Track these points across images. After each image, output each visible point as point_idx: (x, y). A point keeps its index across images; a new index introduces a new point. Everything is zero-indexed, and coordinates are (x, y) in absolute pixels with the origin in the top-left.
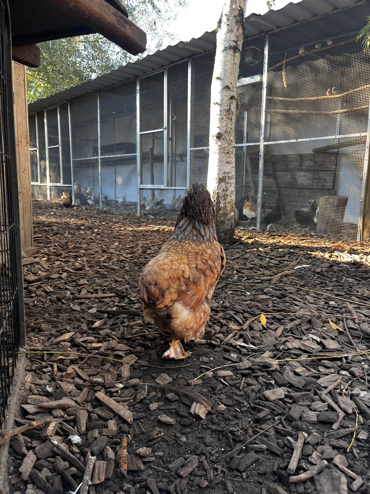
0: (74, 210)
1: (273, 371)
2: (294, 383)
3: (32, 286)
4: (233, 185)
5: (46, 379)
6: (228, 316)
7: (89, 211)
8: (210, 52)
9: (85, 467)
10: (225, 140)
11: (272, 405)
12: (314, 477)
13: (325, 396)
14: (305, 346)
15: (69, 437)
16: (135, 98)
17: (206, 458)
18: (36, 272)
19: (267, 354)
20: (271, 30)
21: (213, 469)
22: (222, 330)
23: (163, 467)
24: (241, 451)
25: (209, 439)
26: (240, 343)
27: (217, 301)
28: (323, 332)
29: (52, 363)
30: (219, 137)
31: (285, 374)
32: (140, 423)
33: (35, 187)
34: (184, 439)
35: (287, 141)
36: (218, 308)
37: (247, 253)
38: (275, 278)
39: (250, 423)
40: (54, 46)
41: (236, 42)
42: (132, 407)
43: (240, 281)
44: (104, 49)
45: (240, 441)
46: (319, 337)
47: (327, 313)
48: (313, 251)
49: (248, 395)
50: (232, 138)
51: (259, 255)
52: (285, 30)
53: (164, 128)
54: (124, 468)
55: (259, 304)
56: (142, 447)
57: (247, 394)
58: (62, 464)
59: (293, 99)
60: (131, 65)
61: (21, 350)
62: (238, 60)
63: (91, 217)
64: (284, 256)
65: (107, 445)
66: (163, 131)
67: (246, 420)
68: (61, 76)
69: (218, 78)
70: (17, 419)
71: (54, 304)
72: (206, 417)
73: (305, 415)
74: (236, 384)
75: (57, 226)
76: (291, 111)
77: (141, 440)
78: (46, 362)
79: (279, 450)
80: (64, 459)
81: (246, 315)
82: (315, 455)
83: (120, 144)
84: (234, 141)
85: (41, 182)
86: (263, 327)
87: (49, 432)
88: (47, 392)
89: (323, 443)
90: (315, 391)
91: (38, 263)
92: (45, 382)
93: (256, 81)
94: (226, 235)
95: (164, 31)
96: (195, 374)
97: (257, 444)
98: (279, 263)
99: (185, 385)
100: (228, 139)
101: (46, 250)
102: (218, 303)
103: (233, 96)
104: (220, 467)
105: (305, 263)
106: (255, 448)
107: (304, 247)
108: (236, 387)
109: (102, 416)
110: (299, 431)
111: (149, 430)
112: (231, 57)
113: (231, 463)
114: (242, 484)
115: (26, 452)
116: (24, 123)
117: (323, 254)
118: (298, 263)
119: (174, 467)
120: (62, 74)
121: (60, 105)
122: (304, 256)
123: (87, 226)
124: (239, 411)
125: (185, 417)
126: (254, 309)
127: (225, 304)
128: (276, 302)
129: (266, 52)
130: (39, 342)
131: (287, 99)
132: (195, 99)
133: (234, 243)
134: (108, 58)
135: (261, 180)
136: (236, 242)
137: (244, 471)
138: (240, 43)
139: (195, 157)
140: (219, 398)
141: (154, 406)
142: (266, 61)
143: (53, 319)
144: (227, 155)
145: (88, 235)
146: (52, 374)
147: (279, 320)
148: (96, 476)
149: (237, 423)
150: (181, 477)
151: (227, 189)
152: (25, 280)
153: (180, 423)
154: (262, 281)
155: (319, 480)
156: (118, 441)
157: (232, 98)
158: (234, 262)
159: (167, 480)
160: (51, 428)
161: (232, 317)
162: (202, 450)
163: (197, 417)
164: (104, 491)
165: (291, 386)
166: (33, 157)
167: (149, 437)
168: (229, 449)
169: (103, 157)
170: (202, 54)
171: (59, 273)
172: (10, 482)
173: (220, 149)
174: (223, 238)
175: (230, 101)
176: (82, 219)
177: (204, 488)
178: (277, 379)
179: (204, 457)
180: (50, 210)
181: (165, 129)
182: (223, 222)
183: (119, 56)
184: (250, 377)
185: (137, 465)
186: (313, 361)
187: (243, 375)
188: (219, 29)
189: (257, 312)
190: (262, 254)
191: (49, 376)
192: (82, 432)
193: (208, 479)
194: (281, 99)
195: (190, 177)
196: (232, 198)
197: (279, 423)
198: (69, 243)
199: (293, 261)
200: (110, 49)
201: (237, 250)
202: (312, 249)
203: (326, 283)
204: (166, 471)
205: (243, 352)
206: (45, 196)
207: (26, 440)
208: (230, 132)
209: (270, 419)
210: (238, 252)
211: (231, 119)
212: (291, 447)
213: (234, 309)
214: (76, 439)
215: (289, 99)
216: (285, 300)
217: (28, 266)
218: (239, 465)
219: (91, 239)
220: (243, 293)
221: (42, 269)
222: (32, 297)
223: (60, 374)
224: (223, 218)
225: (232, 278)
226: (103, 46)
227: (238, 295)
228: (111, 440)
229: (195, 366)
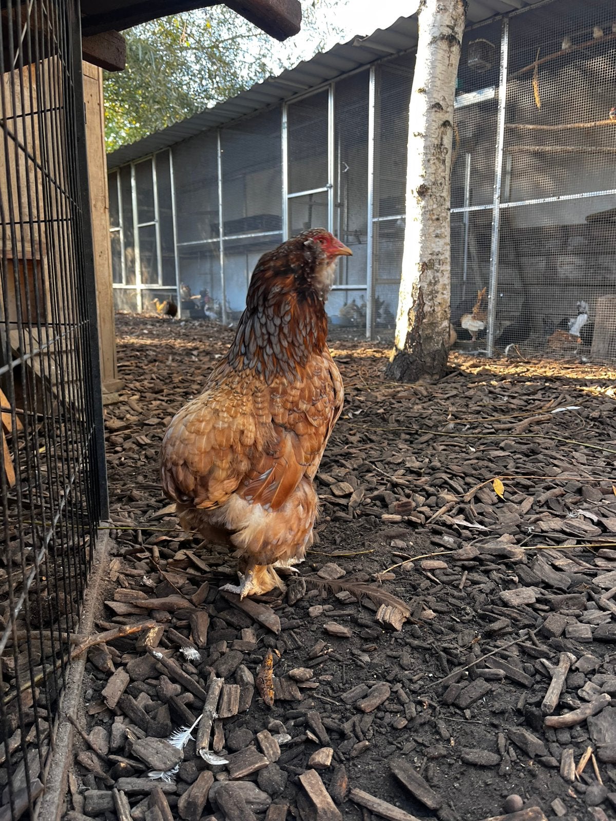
0: (180, 326)
1: (515, 563)
2: (552, 582)
3: (116, 435)
4: (447, 275)
5: (142, 569)
6: (438, 482)
7: (204, 328)
8: (408, 51)
9: (207, 692)
10: (433, 197)
11: (514, 612)
12: (588, 720)
13: (607, 602)
14: (571, 526)
15: (181, 650)
16: (280, 137)
17: (403, 686)
18: (122, 415)
19: (506, 538)
20: (513, 11)
21: (414, 702)
22: (428, 501)
23: (333, 698)
24: (461, 678)
25: (407, 658)
26: (460, 521)
27: (420, 459)
28: (602, 506)
29: (150, 546)
30: (423, 192)
31: (536, 567)
32: (292, 633)
33: (118, 291)
34: (366, 658)
35: (541, 201)
36: (421, 469)
37: (470, 388)
38: (519, 426)
39: (476, 637)
40: (147, 57)
41: (452, 28)
42: (281, 612)
43: (459, 430)
44: (228, 59)
45: (460, 664)
46: (597, 514)
47: (609, 478)
48: (586, 385)
49: (473, 598)
50: (445, 194)
51: (490, 392)
52: (536, 9)
53: (328, 185)
54: (270, 697)
55: (490, 464)
56: (298, 668)
57: (471, 596)
58: (170, 688)
59: (552, 127)
60: (272, 81)
61: (102, 524)
62: (455, 59)
63: (208, 337)
64: (534, 393)
65: (241, 663)
66: (327, 191)
67: (469, 634)
68: (156, 107)
69: (422, 91)
70: (98, 622)
71: (152, 461)
72: (403, 629)
73: (570, 629)
74: (453, 581)
75: (154, 351)
76: (548, 148)
77: (296, 658)
78: (141, 545)
79: (526, 678)
80: (174, 681)
81: (469, 480)
82: (588, 686)
83: (255, 218)
84: (448, 199)
85: (128, 283)
86: (499, 498)
87: (149, 640)
88: (145, 585)
89: (603, 670)
90: (589, 594)
91: (124, 403)
92: (142, 572)
93: (487, 98)
94: (434, 360)
95: (329, 24)
96: (384, 565)
97: (488, 667)
98: (526, 404)
99: (367, 581)
100: (438, 195)
101: (138, 384)
102: (422, 462)
103: (447, 121)
104: (426, 700)
105: (571, 404)
106: (485, 673)
107: (570, 378)
108: (453, 586)
109: (233, 622)
110: (560, 652)
111: (309, 644)
112: (444, 53)
113: (445, 695)
114: (464, 727)
115: (113, 669)
116: (101, 176)
117: (603, 390)
118: (560, 404)
119: (351, 698)
120: (158, 103)
121: (157, 154)
122: (569, 392)
123: (201, 350)
124: (458, 620)
125: (367, 627)
126: (483, 471)
127: (432, 464)
128: (521, 461)
129: (505, 48)
130: (129, 516)
131: (542, 127)
132: (382, 136)
133: (447, 375)
134: (235, 74)
135: (494, 268)
136: (451, 373)
137: (468, 707)
138: (460, 30)
139: (382, 236)
140: (424, 600)
141: (316, 610)
142: (505, 62)
143: (151, 483)
144: (436, 223)
145: (204, 363)
146: (151, 561)
147: (526, 488)
148: (224, 706)
149: (454, 638)
150: (361, 711)
151: (436, 282)
152: (106, 428)
153: (359, 636)
154: (497, 430)
155: (596, 725)
156: (259, 658)
157: (446, 124)
158: (448, 402)
159: (339, 716)
160: (151, 634)
161: (446, 482)
162: (396, 675)
163: (388, 627)
164: (237, 729)
165: (547, 586)
166: (115, 242)
167: (308, 654)
168: (441, 676)
169: (227, 238)
170: (393, 57)
171: (158, 418)
172: (87, 712)
173: (424, 214)
174: (429, 364)
175: (442, 129)
176: (194, 339)
177: (401, 730)
178: (522, 575)
179: (400, 685)
180: (142, 326)
181: (331, 187)
182: (429, 338)
183: (253, 70)
184: (477, 572)
185: (290, 693)
186: (585, 551)
187: (464, 568)
188: (423, 7)
189: (488, 475)
190: (497, 391)
191: (147, 563)
192: (200, 644)
193: (407, 716)
194: (531, 127)
195: (372, 267)
196: (445, 296)
197: (527, 639)
198: (175, 375)
199: (550, 401)
200: (238, 58)
201: (454, 385)
202: (584, 383)
203: (608, 435)
204: (338, 704)
205: (463, 535)
206: (134, 306)
207: (113, 651)
208: (441, 184)
209: (510, 633)
210: (455, 388)
211: (444, 161)
212: (547, 674)
213: (448, 471)
214: (192, 653)
215: (545, 127)
216: (536, 459)
217: (110, 407)
218: (458, 697)
219: (209, 368)
220: (464, 450)
221: (132, 412)
222: (116, 452)
223: (163, 562)
224: (429, 331)
225: (445, 425)
226: (226, 54)
227: (455, 452)
228: (247, 657)
229: (384, 554)
